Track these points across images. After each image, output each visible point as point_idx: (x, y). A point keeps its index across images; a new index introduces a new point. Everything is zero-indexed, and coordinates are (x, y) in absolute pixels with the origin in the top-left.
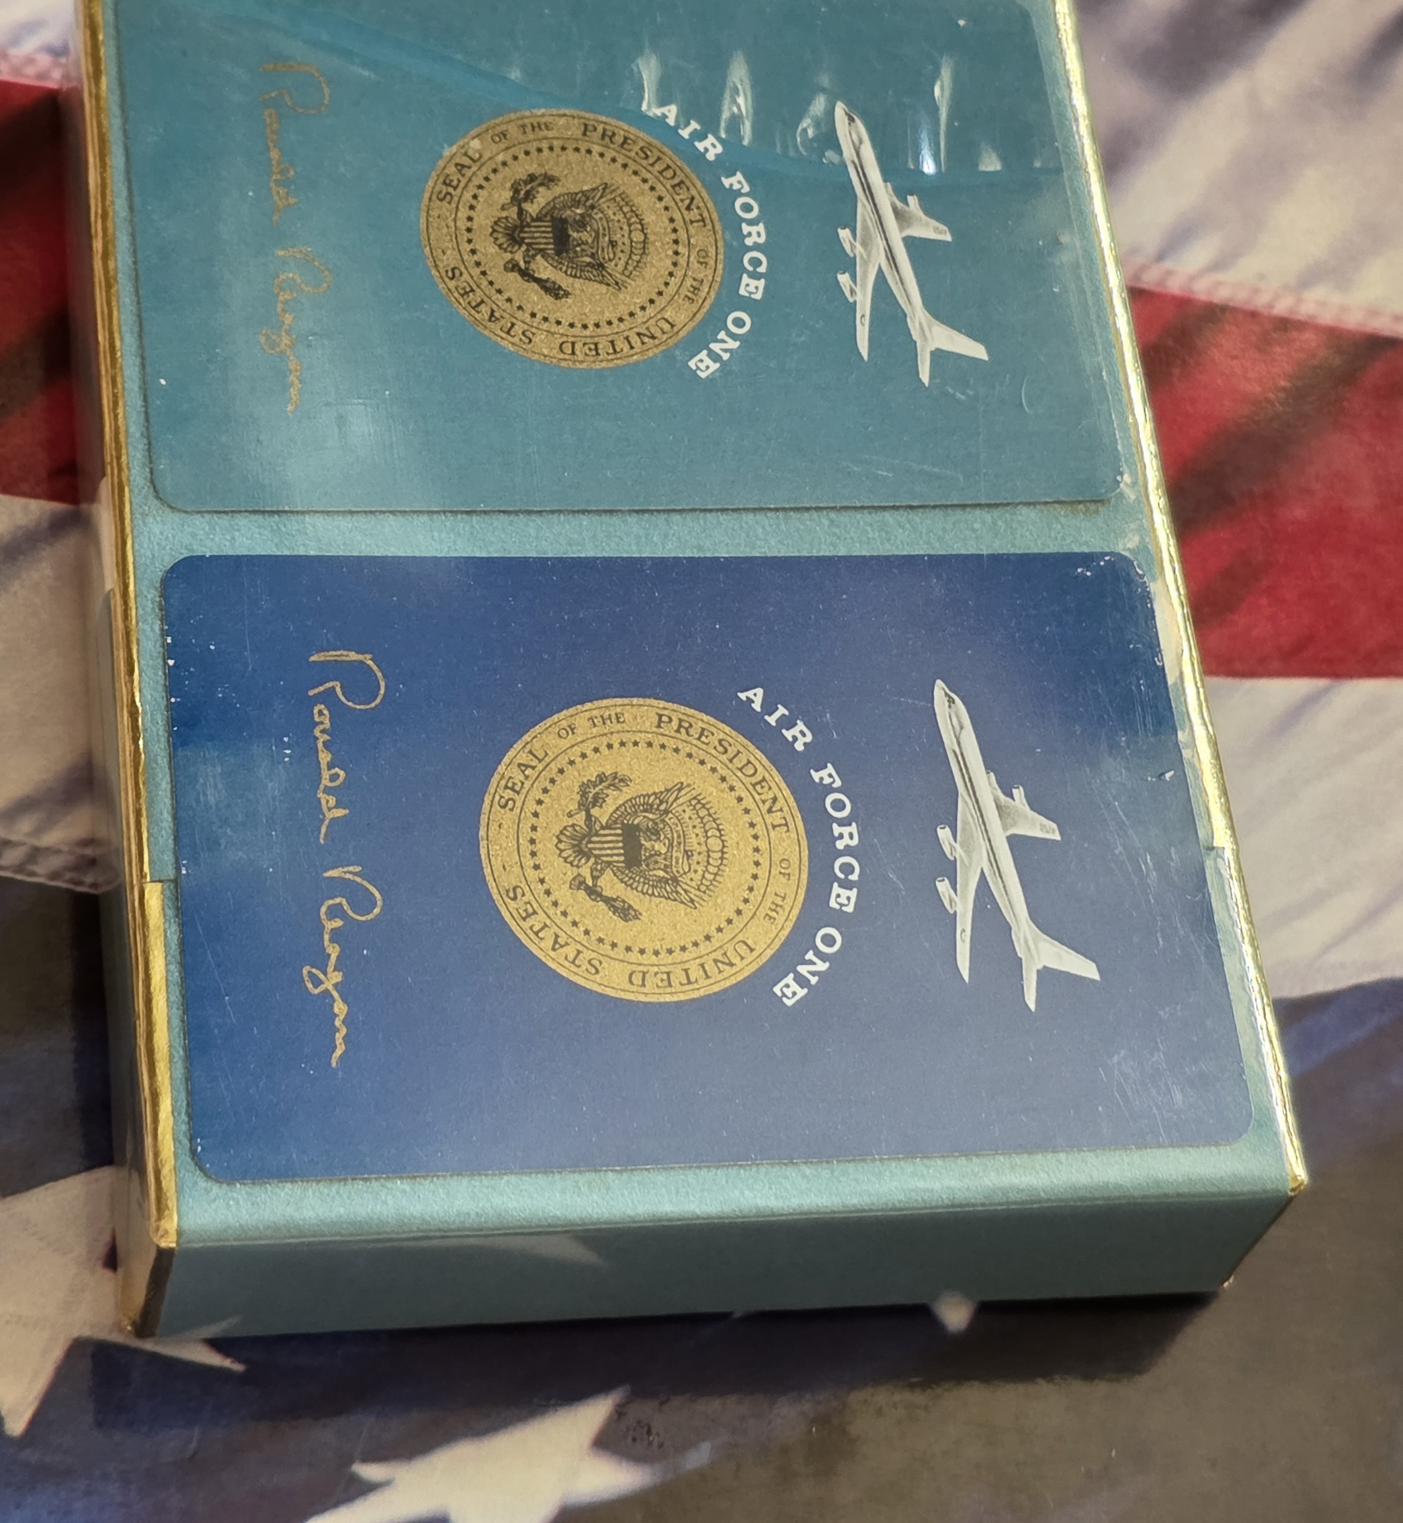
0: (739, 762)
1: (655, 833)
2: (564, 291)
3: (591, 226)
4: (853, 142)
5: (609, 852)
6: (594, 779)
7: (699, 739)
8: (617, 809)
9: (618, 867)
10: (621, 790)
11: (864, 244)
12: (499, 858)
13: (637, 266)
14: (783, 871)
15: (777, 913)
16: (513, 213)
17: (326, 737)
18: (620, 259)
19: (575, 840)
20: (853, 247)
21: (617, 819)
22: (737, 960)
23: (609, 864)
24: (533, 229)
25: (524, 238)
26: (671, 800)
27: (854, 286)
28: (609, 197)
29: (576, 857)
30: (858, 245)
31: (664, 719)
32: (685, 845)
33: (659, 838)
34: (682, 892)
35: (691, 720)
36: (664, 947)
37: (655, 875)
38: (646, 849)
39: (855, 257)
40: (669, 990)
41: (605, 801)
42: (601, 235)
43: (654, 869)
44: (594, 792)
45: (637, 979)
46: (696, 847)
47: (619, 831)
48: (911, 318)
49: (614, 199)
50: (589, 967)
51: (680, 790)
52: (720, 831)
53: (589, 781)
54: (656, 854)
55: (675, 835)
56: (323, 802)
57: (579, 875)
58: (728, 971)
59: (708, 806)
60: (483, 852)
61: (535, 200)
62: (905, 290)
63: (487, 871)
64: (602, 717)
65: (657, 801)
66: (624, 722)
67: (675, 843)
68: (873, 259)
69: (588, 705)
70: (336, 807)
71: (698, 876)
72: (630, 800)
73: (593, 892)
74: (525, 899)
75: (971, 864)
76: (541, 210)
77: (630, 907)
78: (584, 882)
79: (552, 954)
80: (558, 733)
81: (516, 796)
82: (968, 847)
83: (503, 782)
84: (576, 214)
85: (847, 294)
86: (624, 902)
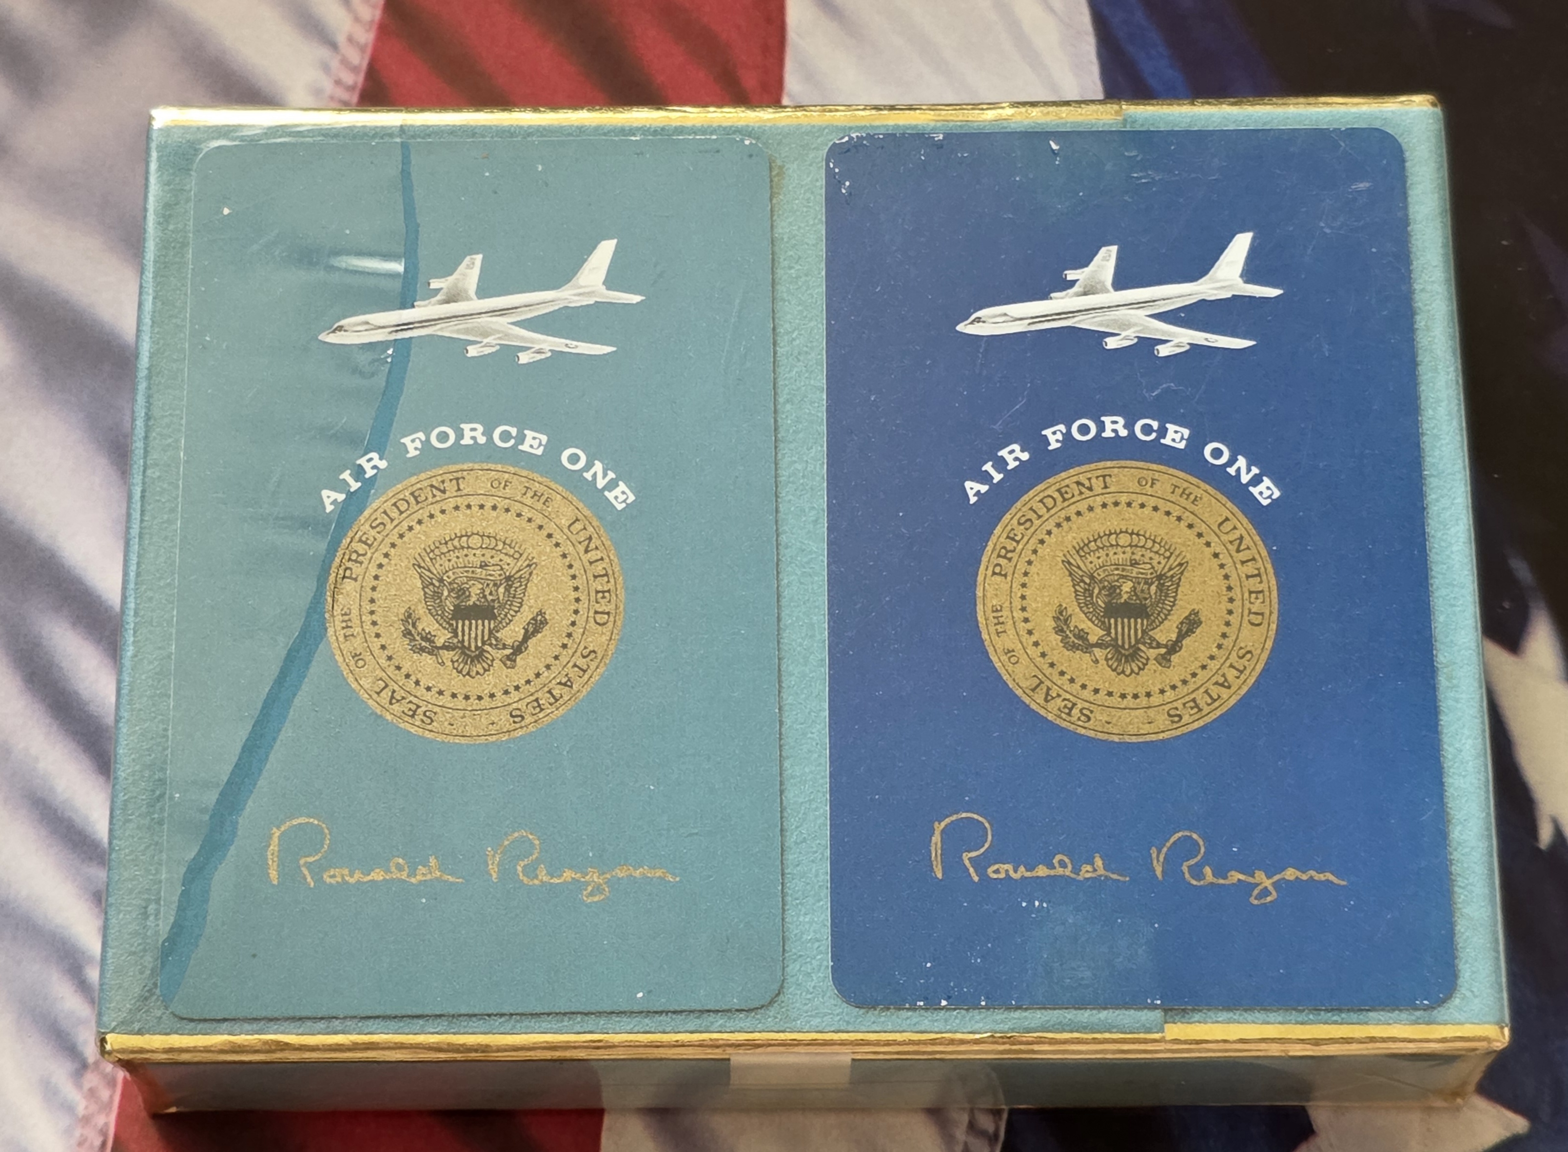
0: (1042, 511)
1: (1113, 590)
2: (537, 615)
3: (463, 584)
4: (366, 330)
5: (1132, 632)
6: (1060, 638)
7: (1018, 542)
8: (1090, 620)
9: (1147, 625)
10: (1070, 616)
11: (486, 334)
12: (1141, 725)
13: (510, 545)
14: (1149, 484)
15: (1191, 493)
16: (447, 655)
17: (1022, 869)
18: (501, 560)
19: (1121, 660)
20: (487, 345)
21: (1100, 620)
22: (1237, 534)
23: (1144, 632)
24: (466, 638)
25: (477, 647)
26: (1081, 573)
27: (533, 350)
28: (430, 564)
29: (1138, 660)
30: (485, 341)
31: (997, 570)
32: (1126, 565)
33: (1119, 587)
34: (1171, 573)
35: (998, 547)
36: (1225, 593)
37: (1156, 593)
38: (1129, 598)
39: (499, 345)
40: (1267, 593)
41: (1082, 630)
42: (474, 575)
43: (1149, 593)
44: (1073, 639)
45: (1257, 619)
46: (1128, 556)
47: (1112, 621)
48: (570, 302)
49: (431, 559)
50: (1245, 659)
51: (1069, 563)
52: (1111, 534)
53: (1061, 641)
54: (1134, 591)
55: (1116, 572)
56: (1088, 875)
57: (1155, 659)
58: (1247, 541)
59: (1086, 542)
60: (1134, 739)
61: (433, 633)
62: (538, 304)
63: (1154, 737)
64: (996, 624)
65: (1082, 584)
66: (1001, 607)
67: (1124, 573)
68: (502, 329)
69: (985, 636)
70: (1092, 864)
71: (1157, 558)
72: (1081, 608)
73: (1174, 648)
74: (1180, 707)
75: (1141, 325)
76: (444, 628)
77: (1186, 618)
78: (1162, 655)
79: (1233, 689)
80: (1014, 664)
81: (1079, 706)
82: (1125, 325)
83: (1064, 716)
84: (449, 595)
85: (543, 356)
86: (1182, 623)
